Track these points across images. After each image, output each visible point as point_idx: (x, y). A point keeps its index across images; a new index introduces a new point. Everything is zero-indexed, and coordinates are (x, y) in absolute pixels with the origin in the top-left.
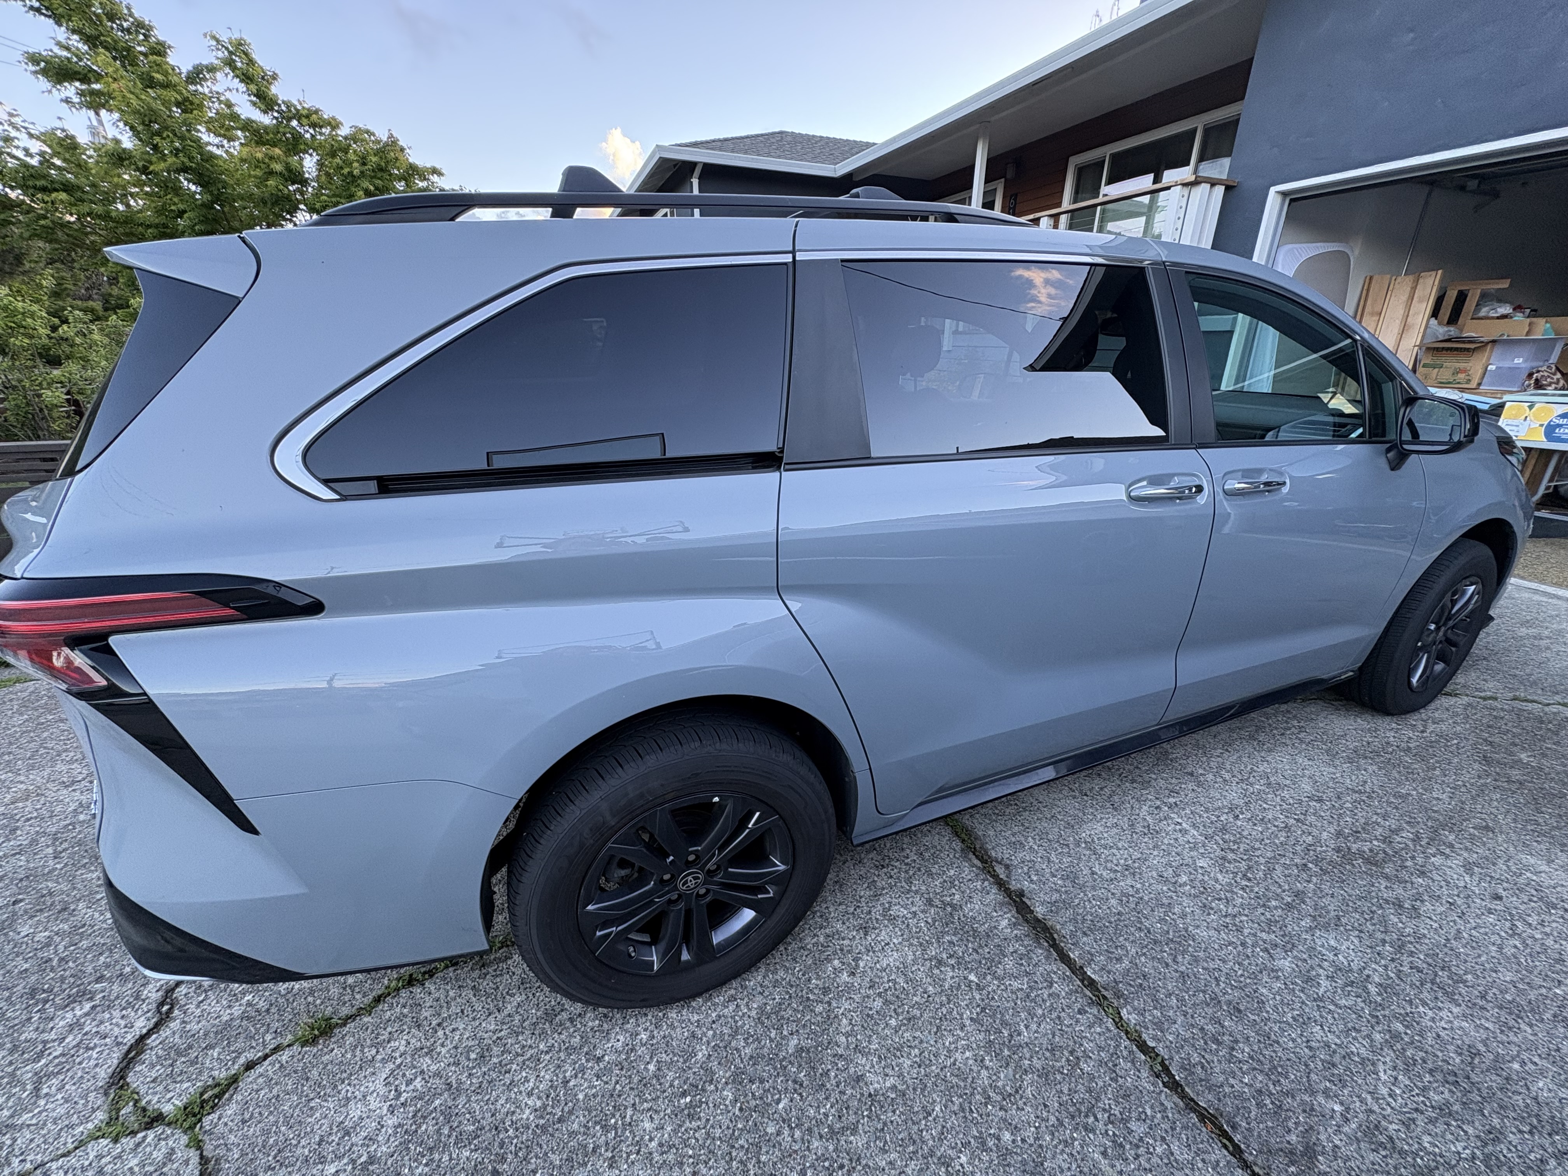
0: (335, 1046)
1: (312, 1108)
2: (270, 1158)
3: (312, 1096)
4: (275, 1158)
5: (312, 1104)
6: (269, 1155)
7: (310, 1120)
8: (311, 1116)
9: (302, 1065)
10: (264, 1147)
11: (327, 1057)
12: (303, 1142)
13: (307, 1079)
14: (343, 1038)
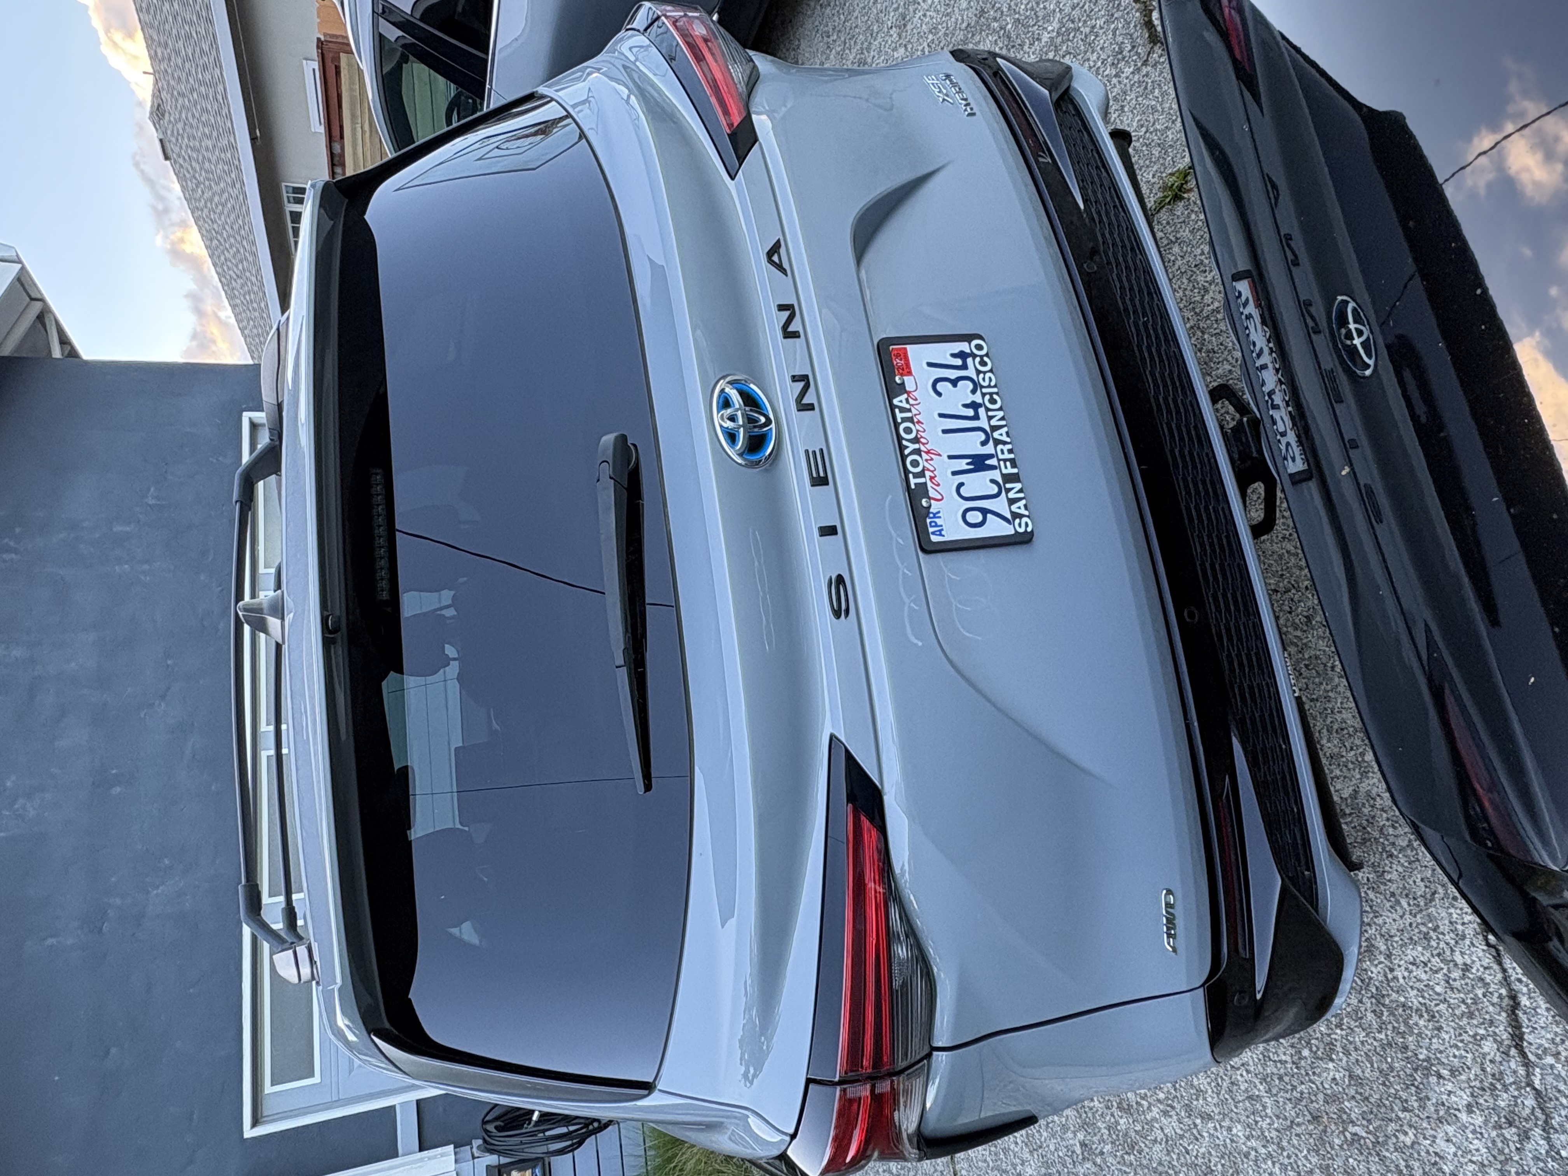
0: (1153, 181)
1: (1142, 126)
2: (1150, 81)
3: (1148, 135)
4: (1147, 83)
5: (1144, 129)
6: (1152, 82)
7: (1139, 118)
8: (1139, 121)
9: (1171, 154)
10: (1159, 85)
11: (1154, 169)
12: (1134, 102)
13: (1159, 145)
14: (1151, 190)
